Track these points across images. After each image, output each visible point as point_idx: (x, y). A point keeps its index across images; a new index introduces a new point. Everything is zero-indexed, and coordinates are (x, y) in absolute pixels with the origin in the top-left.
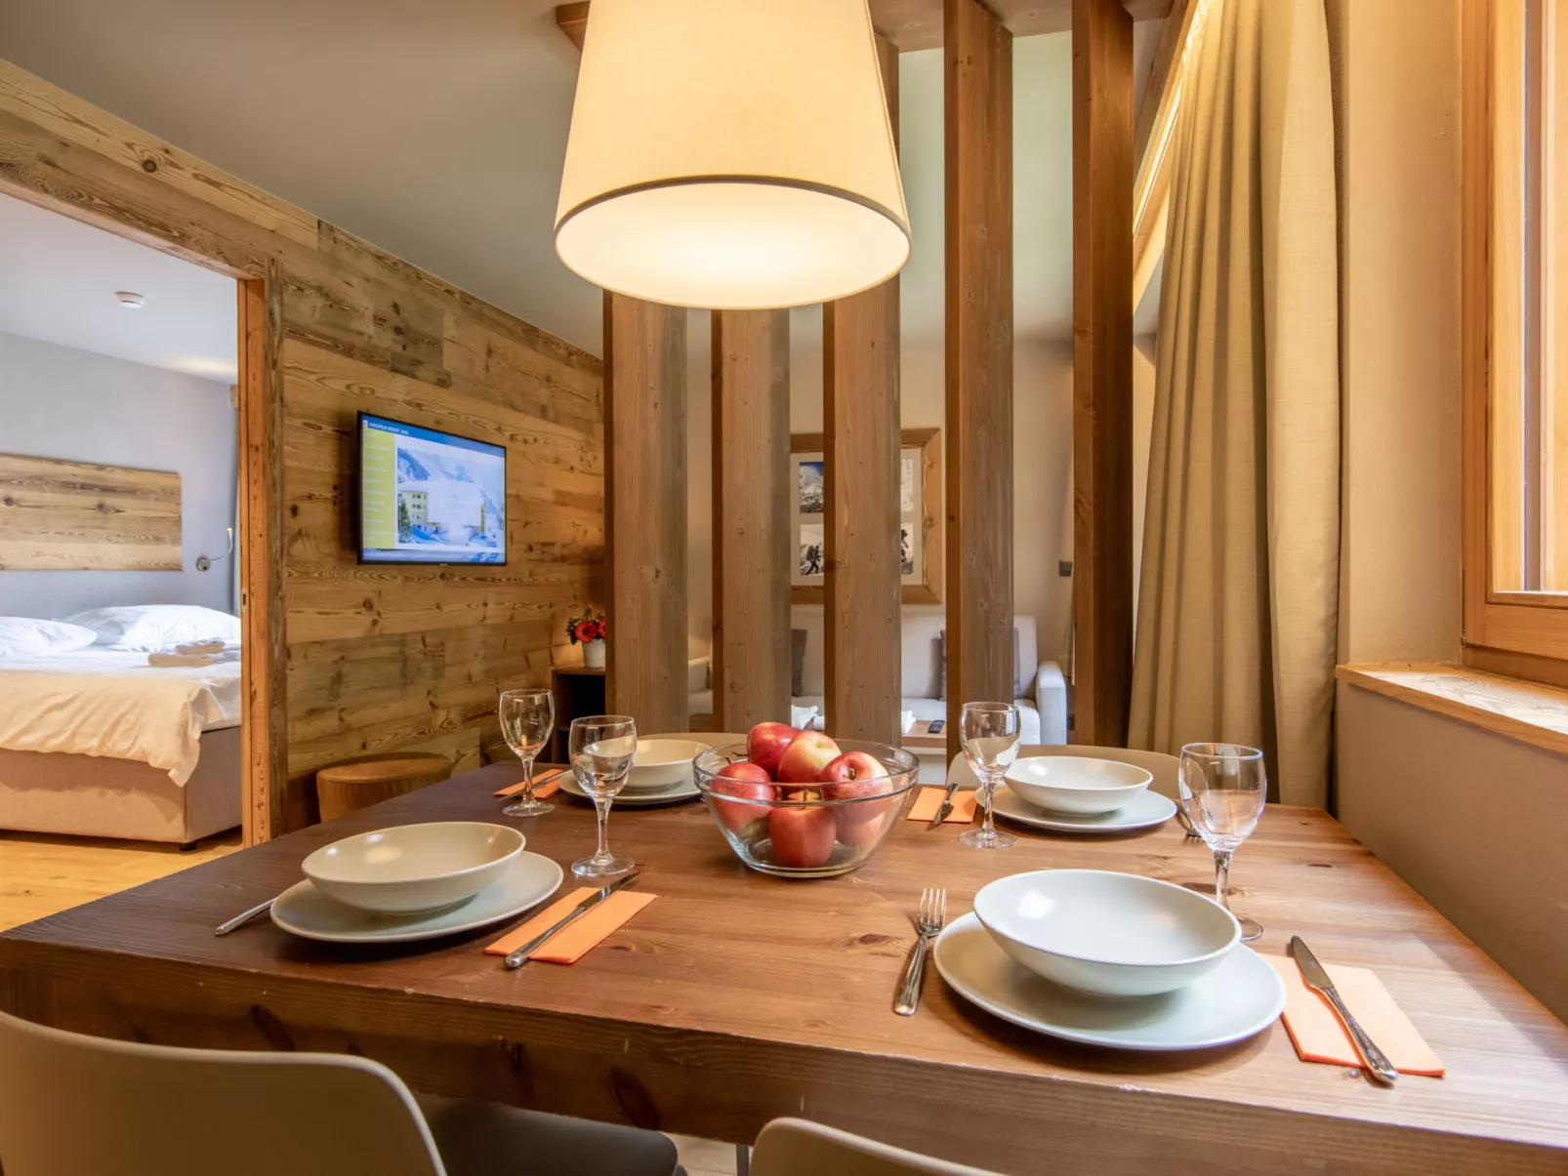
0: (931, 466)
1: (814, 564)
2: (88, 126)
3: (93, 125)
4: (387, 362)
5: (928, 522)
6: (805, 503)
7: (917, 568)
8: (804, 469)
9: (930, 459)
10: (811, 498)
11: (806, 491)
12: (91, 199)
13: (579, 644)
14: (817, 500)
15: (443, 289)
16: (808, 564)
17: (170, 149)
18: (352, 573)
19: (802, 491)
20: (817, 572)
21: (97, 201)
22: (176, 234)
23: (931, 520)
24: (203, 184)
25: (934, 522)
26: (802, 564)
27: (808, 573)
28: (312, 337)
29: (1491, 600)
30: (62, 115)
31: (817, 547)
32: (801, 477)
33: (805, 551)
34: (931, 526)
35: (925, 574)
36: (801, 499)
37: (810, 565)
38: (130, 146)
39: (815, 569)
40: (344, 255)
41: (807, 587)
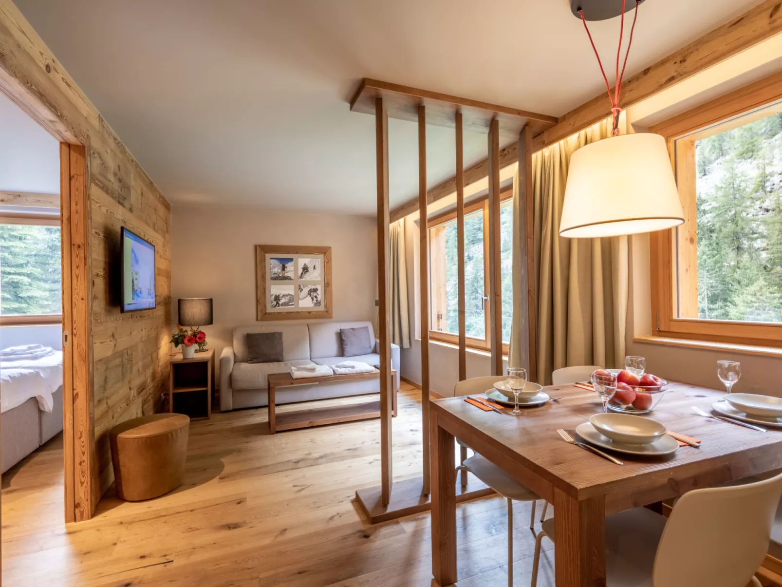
0: (328, 262)
1: (277, 303)
2: (27, 36)
3: (29, 36)
4: (117, 198)
5: (327, 285)
6: (273, 276)
7: (323, 304)
8: (272, 261)
9: (327, 259)
10: (276, 274)
11: (273, 271)
12: (31, 85)
13: (180, 346)
14: (279, 275)
15: (131, 159)
16: (275, 303)
17: (55, 61)
18: (109, 318)
19: (271, 270)
20: (279, 306)
21: (33, 87)
22: (59, 114)
23: (328, 284)
24: (64, 84)
25: (329, 285)
26: (272, 303)
27: (275, 307)
28: (97, 182)
29: (672, 320)
30: (17, 25)
31: (279, 295)
32: (271, 264)
33: (273, 297)
34: (328, 286)
35: (325, 306)
36: (271, 274)
37: (276, 303)
38: (42, 54)
39: (278, 305)
40: (106, 136)
41: (275, 313)
